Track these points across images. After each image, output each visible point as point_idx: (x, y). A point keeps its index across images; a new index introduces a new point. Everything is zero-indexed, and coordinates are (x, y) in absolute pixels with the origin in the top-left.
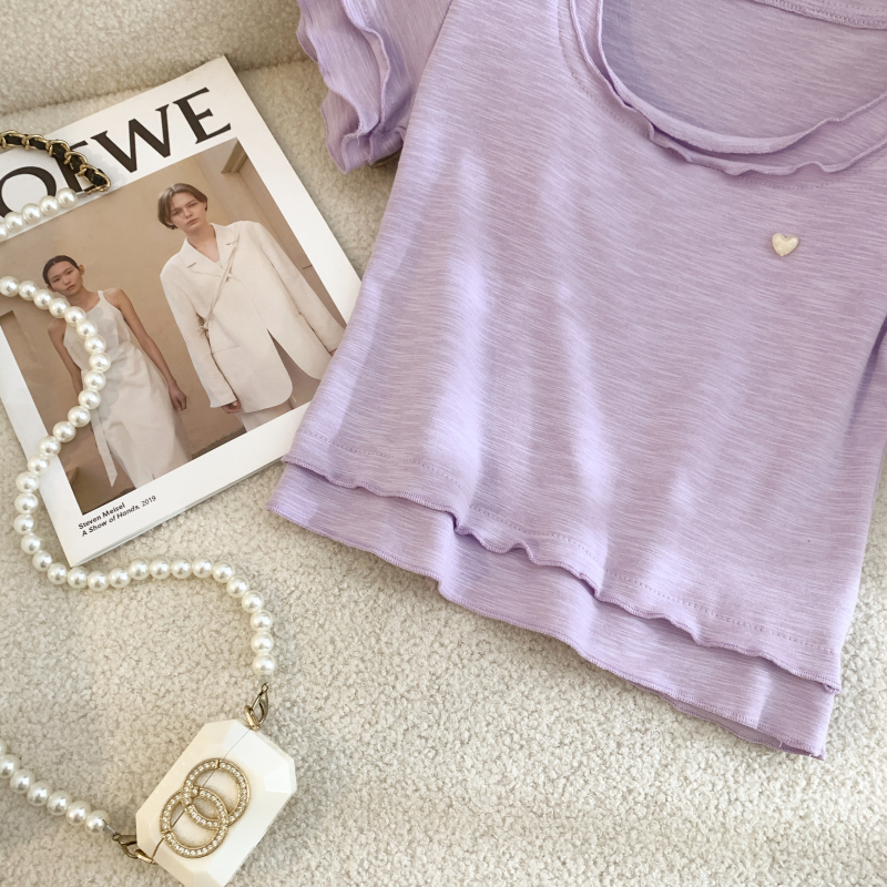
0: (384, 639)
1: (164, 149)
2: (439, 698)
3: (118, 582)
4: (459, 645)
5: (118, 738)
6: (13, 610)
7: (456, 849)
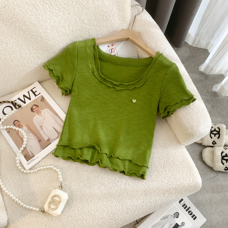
0: (79, 172)
1: (30, 99)
2: (89, 180)
3: (35, 171)
4: (91, 171)
5: (39, 196)
6: (18, 179)
7: (95, 203)
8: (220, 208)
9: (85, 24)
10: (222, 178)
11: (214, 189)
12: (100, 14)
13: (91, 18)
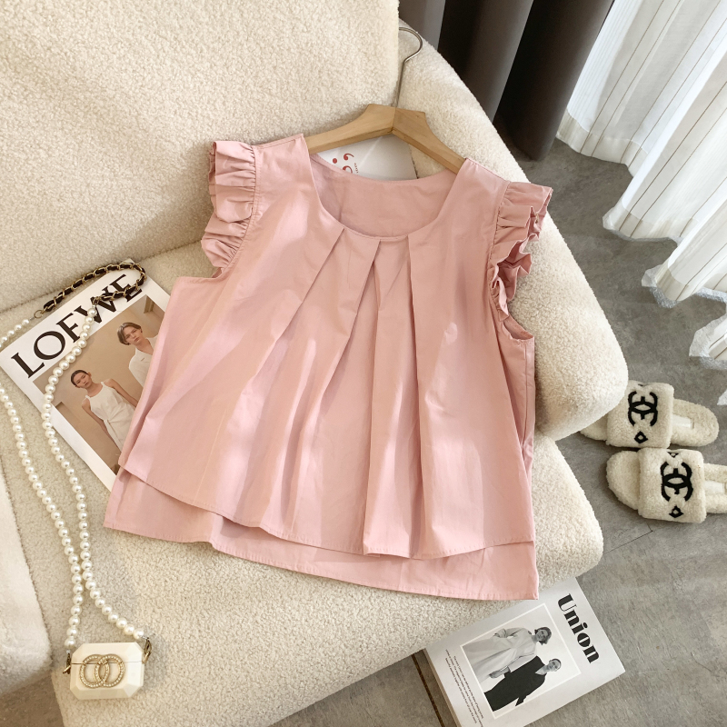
1: (112, 309)
8: (660, 626)
9: (270, 94)
10: (663, 540)
11: (643, 572)
12: (312, 67)
13: (287, 78)
